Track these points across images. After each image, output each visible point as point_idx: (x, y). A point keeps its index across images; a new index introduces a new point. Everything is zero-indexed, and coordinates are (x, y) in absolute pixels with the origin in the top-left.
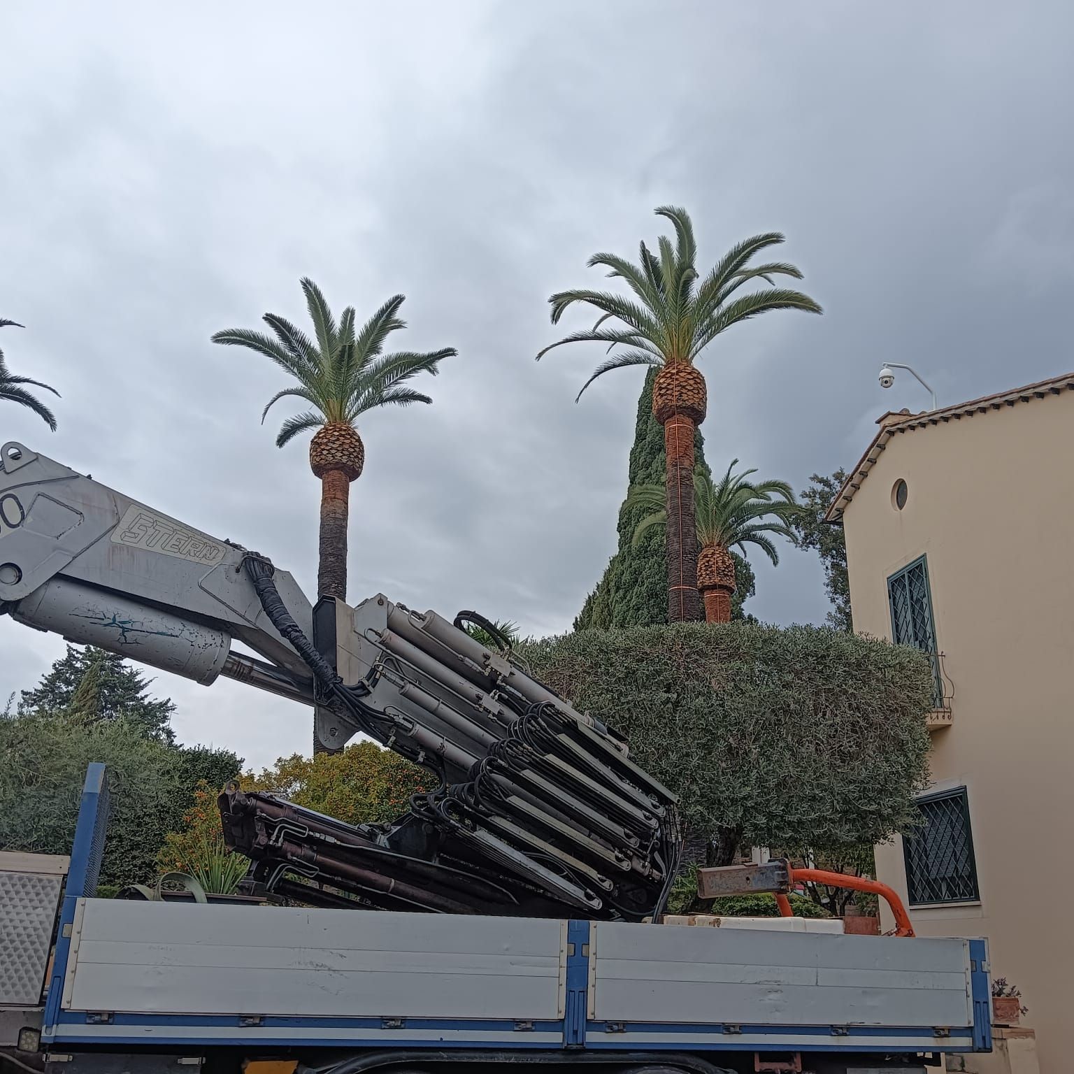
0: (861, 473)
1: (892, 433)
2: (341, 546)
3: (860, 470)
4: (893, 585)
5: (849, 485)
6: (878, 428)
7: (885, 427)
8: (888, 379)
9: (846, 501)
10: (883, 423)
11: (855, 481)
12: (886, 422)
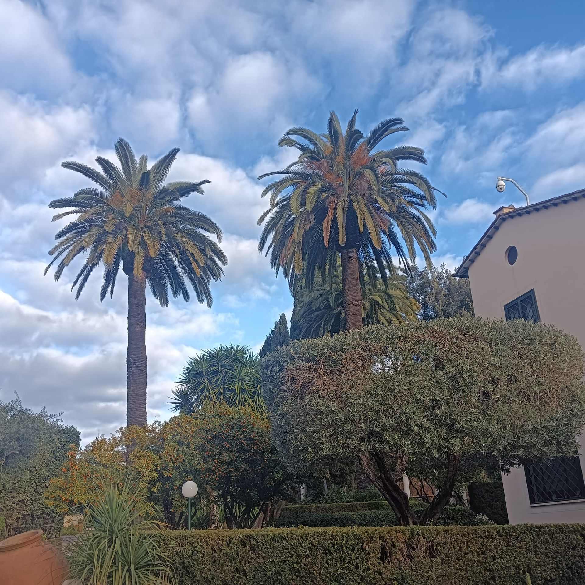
0: (482, 245)
1: (504, 220)
2: (142, 299)
3: (481, 243)
4: (508, 310)
5: (474, 252)
6: (494, 217)
7: (500, 215)
8: (502, 187)
9: (470, 262)
10: (498, 214)
11: (477, 250)
12: (501, 213)
